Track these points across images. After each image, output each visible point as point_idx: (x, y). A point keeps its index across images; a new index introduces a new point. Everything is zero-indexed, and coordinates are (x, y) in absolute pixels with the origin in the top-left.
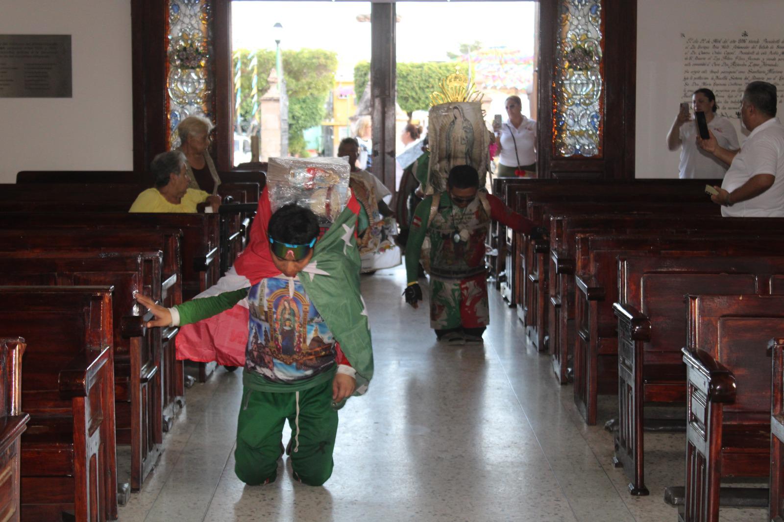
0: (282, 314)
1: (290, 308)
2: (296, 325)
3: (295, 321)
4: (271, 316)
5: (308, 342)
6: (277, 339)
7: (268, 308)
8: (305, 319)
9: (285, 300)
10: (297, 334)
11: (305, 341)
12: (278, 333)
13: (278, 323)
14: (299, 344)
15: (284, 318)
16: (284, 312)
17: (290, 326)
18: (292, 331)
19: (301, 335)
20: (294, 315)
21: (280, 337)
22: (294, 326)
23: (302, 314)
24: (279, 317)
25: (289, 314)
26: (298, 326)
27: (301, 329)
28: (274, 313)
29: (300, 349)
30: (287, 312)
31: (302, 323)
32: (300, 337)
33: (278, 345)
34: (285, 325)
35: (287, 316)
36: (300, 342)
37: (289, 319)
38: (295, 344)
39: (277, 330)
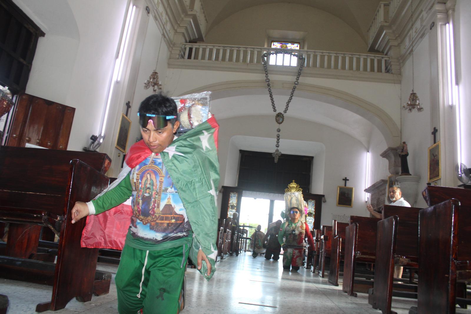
0: (145, 184)
1: (151, 179)
2: (154, 192)
3: (153, 190)
4: (138, 185)
5: (162, 207)
6: (139, 204)
7: (136, 180)
8: (160, 188)
9: (148, 173)
10: (153, 200)
11: (158, 207)
12: (140, 198)
13: (141, 191)
14: (154, 208)
15: (146, 187)
16: (146, 182)
17: (149, 193)
18: (150, 198)
19: (156, 201)
20: (153, 185)
21: (141, 201)
22: (152, 193)
23: (158, 184)
24: (143, 186)
25: (150, 184)
26: (155, 193)
27: (157, 196)
28: (140, 183)
29: (154, 213)
30: (148, 182)
31: (158, 191)
32: (155, 202)
33: (139, 208)
34: (146, 193)
35: (148, 186)
36: (155, 207)
37: (149, 188)
38: (151, 208)
39: (140, 196)
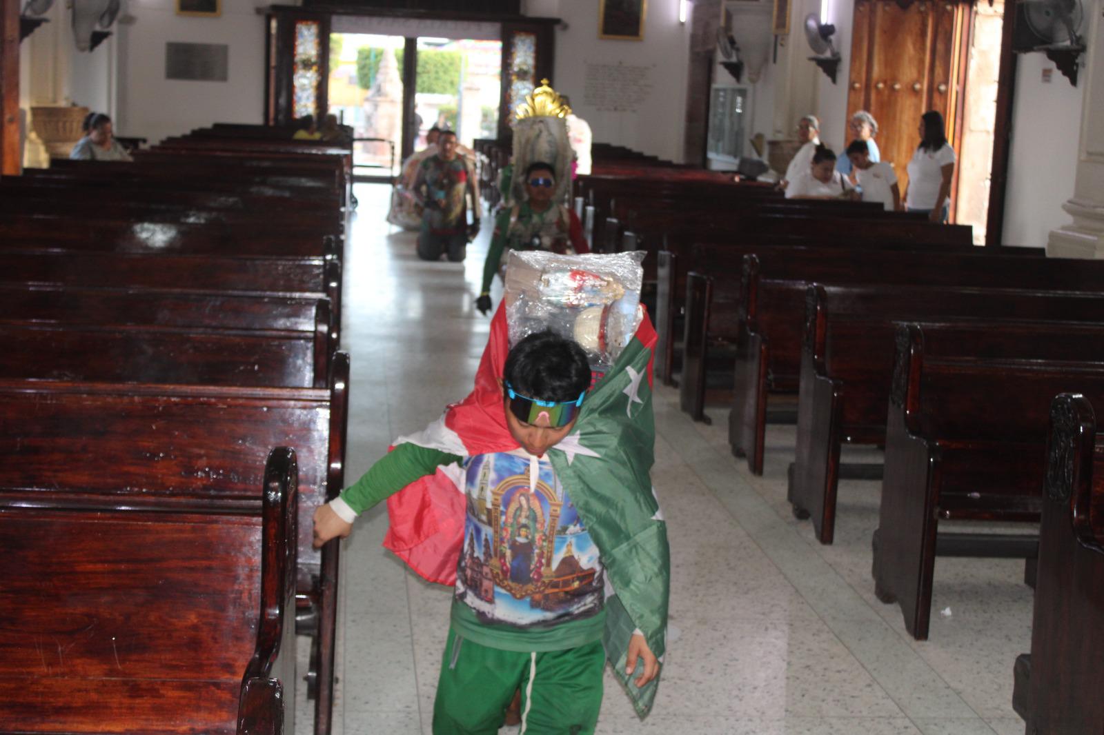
0: (516, 516)
1: (530, 508)
2: (537, 536)
3: (536, 530)
4: (496, 517)
5: (555, 565)
6: (503, 556)
7: (493, 505)
8: (553, 528)
9: (521, 495)
10: (537, 551)
11: (549, 564)
12: (506, 545)
13: (506, 530)
14: (540, 568)
15: (518, 523)
16: (518, 513)
17: (527, 537)
18: (529, 546)
19: (543, 553)
20: (535, 520)
21: (508, 553)
22: (533, 537)
23: (548, 519)
24: (510, 520)
25: (527, 517)
26: (540, 538)
27: (545, 544)
28: (502, 513)
29: (540, 575)
30: (524, 514)
31: (547, 533)
32: (541, 556)
33: (504, 564)
34: (519, 535)
35: (523, 521)
36: (541, 565)
37: (525, 526)
38: (532, 567)
39: (506, 540)
